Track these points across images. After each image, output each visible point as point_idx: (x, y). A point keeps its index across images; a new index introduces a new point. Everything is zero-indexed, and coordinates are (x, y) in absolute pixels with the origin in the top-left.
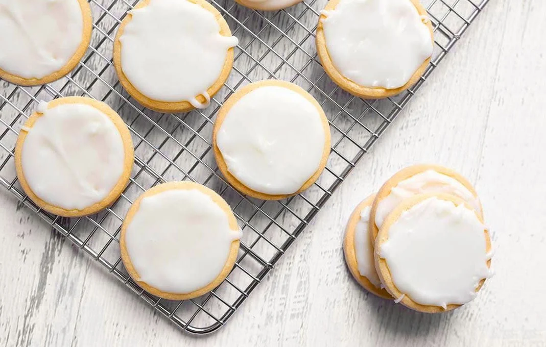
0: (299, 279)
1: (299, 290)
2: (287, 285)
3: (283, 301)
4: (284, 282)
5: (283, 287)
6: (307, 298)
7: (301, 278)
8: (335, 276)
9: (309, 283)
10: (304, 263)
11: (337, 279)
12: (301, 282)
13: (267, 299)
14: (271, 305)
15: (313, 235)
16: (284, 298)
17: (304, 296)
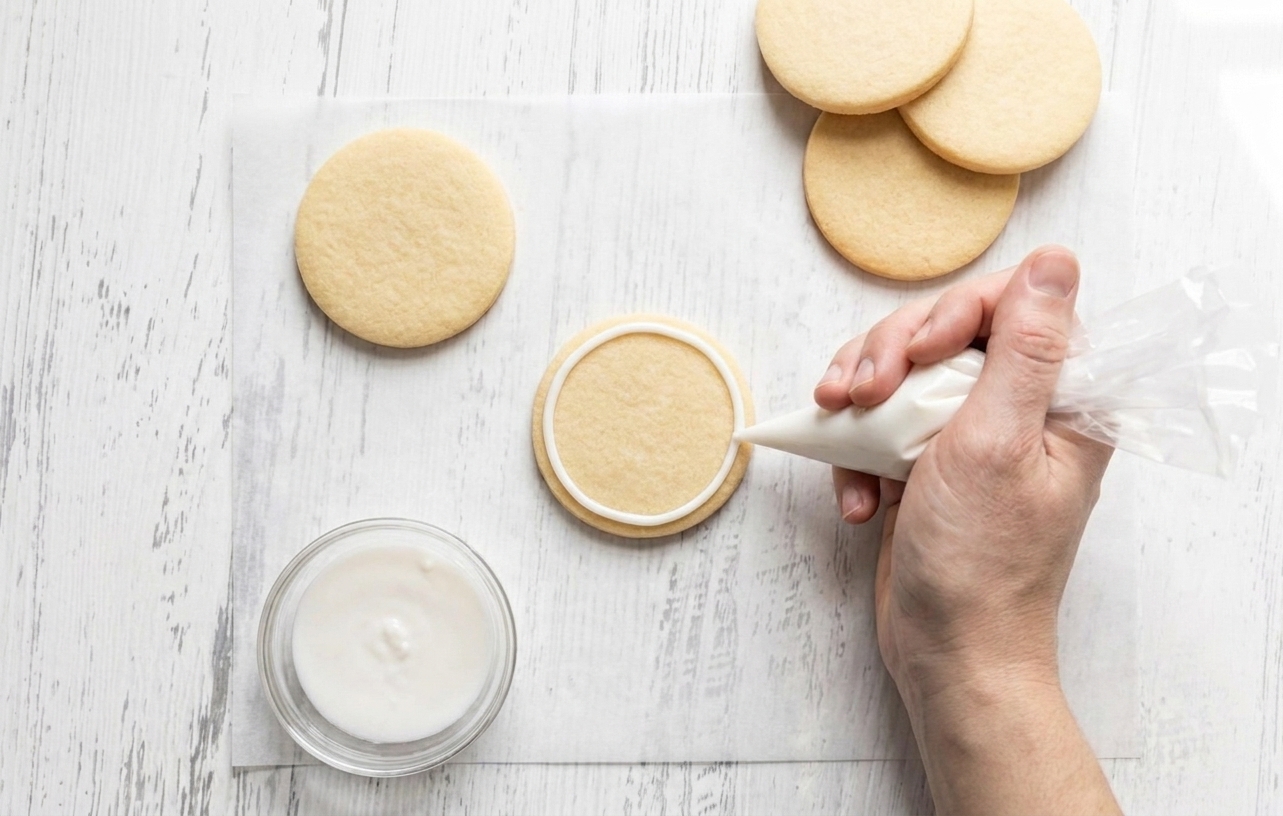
0: (718, 625)
1: (718, 642)
2: (696, 635)
3: (690, 666)
4: (691, 630)
5: (690, 639)
6: (734, 659)
7: (722, 622)
8: (783, 616)
9: (736, 631)
10: (726, 594)
11: (787, 622)
12: (722, 629)
13: (661, 665)
14: (669, 674)
15: (740, 542)
16: (692, 661)
17: (728, 653)
